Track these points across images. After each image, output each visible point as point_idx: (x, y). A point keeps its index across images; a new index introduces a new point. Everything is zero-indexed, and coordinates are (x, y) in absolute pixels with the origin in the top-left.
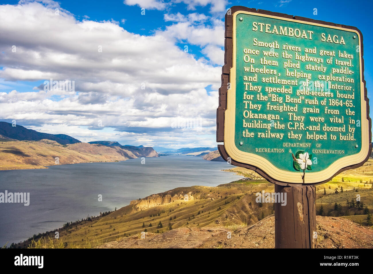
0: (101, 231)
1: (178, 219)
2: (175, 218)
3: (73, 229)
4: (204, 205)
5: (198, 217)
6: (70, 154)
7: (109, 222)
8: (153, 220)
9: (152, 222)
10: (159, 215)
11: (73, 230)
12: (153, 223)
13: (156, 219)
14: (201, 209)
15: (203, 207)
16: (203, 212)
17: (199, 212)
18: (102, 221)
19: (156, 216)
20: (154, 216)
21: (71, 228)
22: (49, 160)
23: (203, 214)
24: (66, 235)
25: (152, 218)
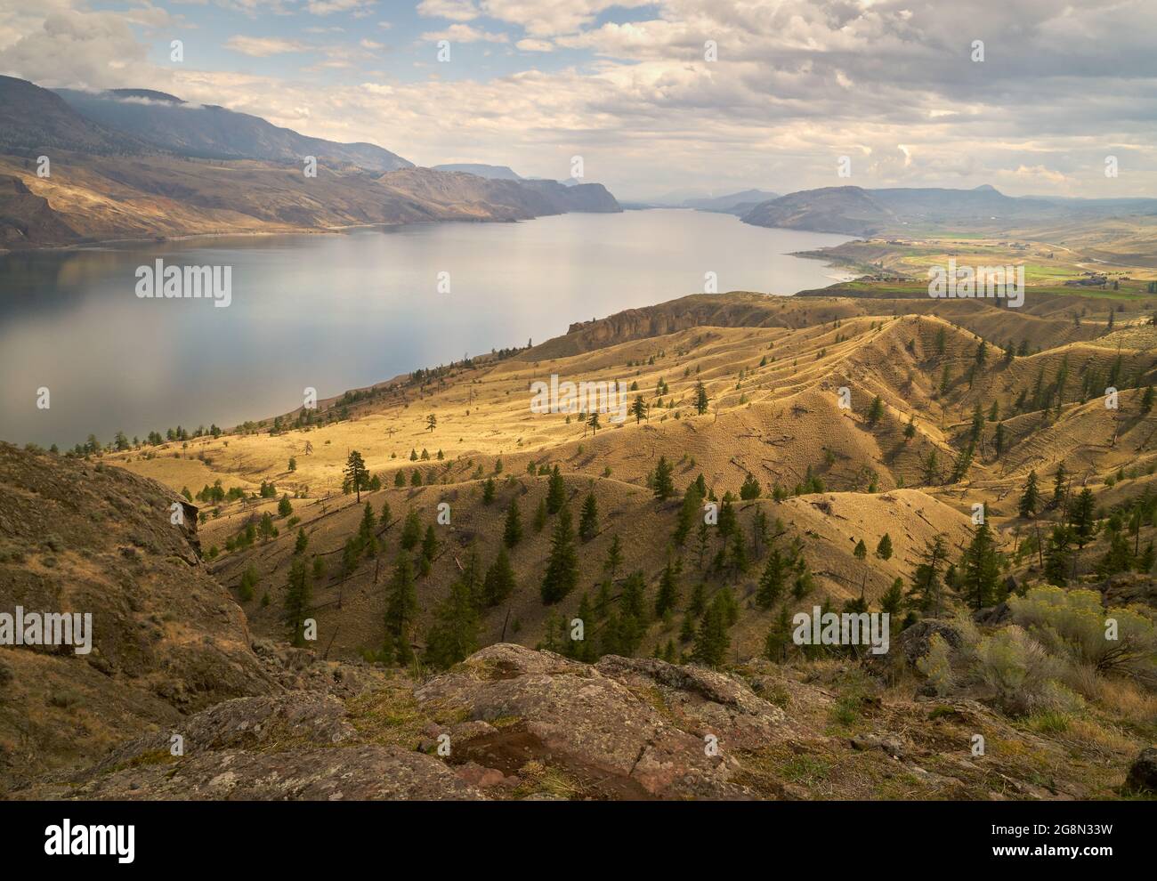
0: (507, 393)
1: (705, 375)
2: (698, 371)
3: (435, 385)
4: (775, 343)
5: (763, 373)
6: (390, 198)
7: (520, 373)
8: (638, 374)
9: (638, 379)
10: (651, 362)
11: (437, 389)
12: (641, 383)
13: (645, 372)
14: (765, 353)
15: (772, 347)
16: (773, 360)
17: (764, 358)
18: (504, 370)
19: (644, 364)
20: (637, 365)
21: (429, 383)
22: (339, 212)
23: (776, 365)
24: (422, 399)
25: (635, 369)
